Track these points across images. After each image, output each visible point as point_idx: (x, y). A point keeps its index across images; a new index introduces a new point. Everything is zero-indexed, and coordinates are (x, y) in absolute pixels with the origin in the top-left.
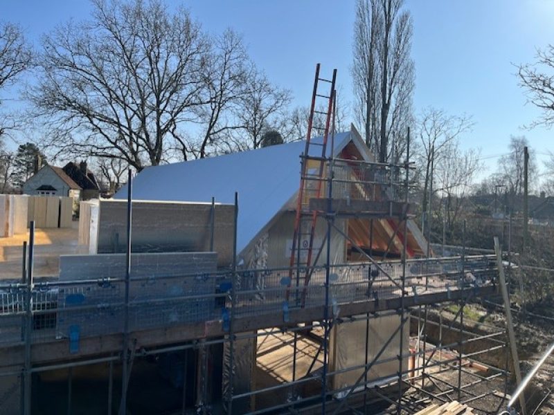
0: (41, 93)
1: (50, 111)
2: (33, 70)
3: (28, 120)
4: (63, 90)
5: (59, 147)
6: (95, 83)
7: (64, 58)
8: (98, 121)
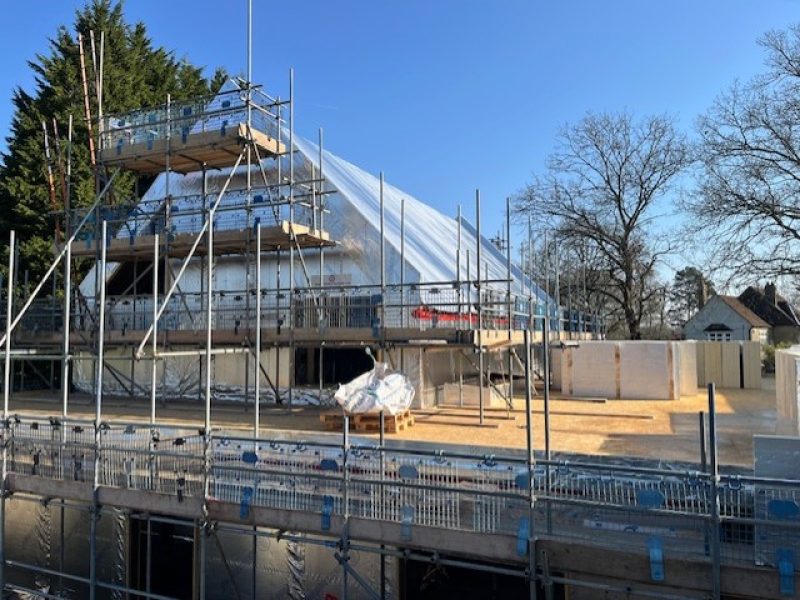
0: (701, 198)
1: (717, 219)
2: (689, 169)
3: (686, 237)
4: (733, 185)
5: (732, 268)
6: (780, 163)
7: (731, 139)
8: (790, 220)
